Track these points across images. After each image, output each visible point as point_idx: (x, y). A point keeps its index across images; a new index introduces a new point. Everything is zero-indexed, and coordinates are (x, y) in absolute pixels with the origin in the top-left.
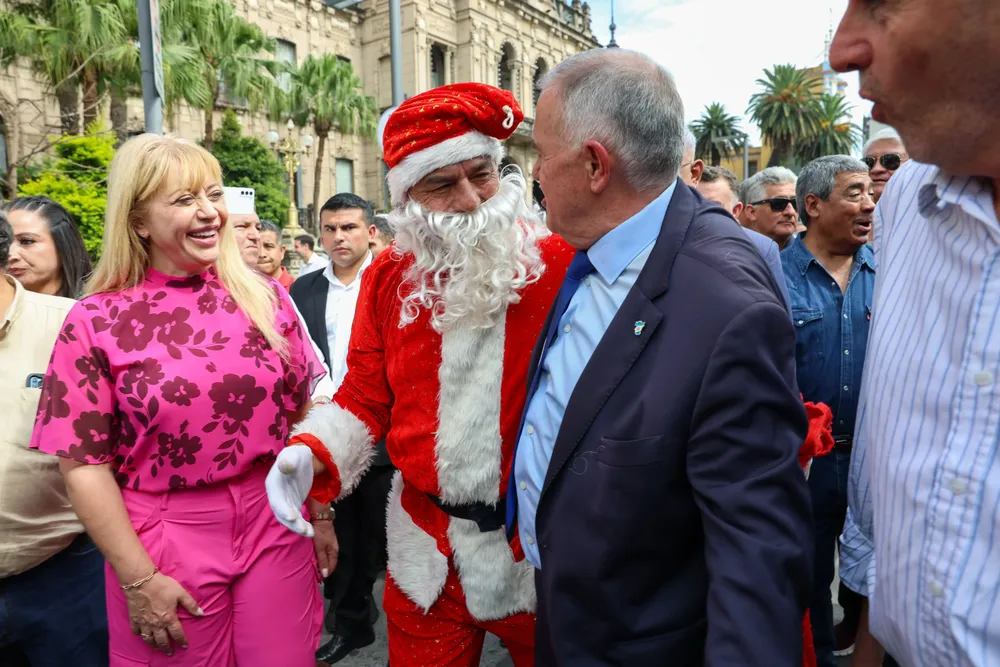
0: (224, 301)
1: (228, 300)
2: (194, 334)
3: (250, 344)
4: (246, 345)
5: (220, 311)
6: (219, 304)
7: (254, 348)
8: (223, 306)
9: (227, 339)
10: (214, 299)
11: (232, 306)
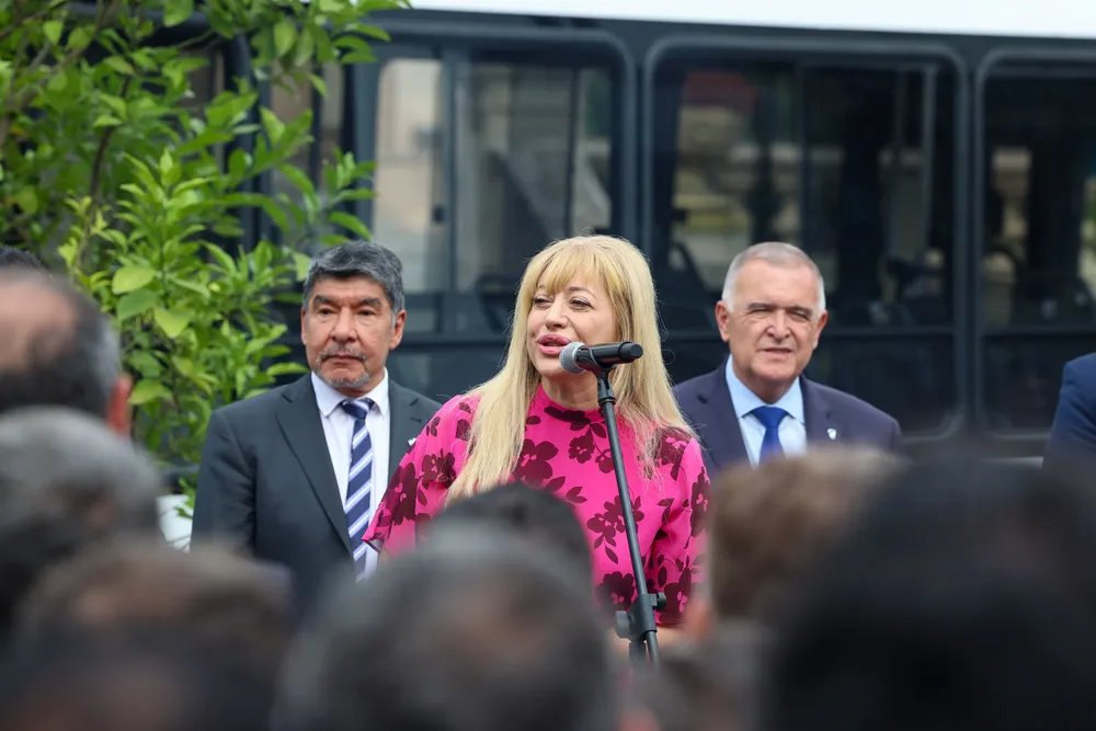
0: (603, 455)
1: (608, 455)
2: (551, 478)
3: (606, 516)
4: (600, 516)
5: (592, 464)
6: (595, 454)
7: (607, 523)
8: (598, 460)
9: (583, 500)
10: (592, 448)
11: (609, 465)
